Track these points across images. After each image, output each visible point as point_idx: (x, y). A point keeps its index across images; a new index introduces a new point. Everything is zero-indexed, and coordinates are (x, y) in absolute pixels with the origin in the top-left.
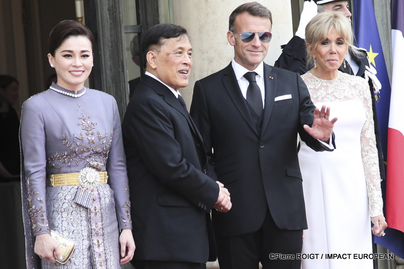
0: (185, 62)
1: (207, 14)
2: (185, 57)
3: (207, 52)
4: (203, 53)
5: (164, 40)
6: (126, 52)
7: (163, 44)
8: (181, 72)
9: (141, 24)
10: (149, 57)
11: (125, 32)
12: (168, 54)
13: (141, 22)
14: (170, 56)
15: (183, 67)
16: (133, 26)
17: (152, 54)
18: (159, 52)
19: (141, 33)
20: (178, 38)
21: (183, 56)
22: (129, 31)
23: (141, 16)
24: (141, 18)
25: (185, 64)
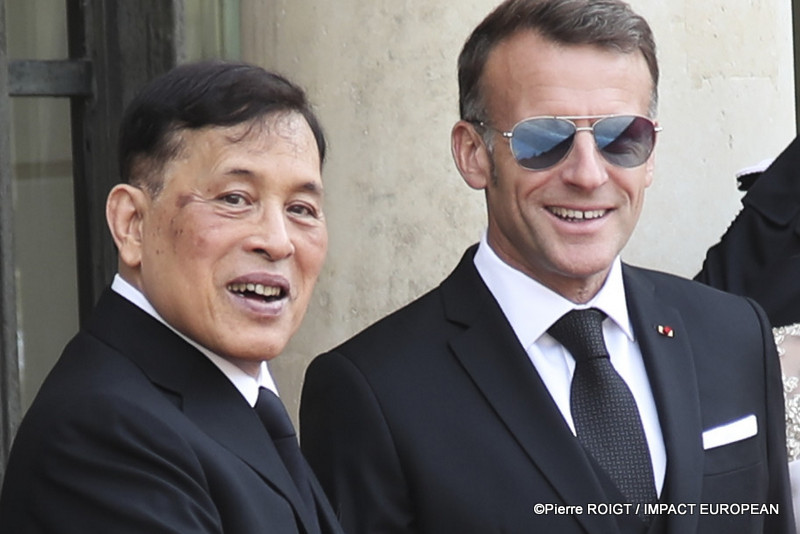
0: (258, 242)
1: (399, 19)
2: (265, 218)
3: (390, 196)
4: (373, 199)
5: (179, 136)
6: (15, 184)
7: (173, 153)
8: (240, 288)
9: (88, 58)
10: (115, 212)
11: (16, 87)
12: (184, 201)
13: (88, 45)
14: (191, 207)
15: (250, 267)
16: (49, 63)
17: (132, 199)
18: (155, 187)
19: (89, 96)
20: (238, 129)
21: (255, 217)
22: (32, 87)
23: (89, 19)
24: (89, 29)
25: (259, 251)
